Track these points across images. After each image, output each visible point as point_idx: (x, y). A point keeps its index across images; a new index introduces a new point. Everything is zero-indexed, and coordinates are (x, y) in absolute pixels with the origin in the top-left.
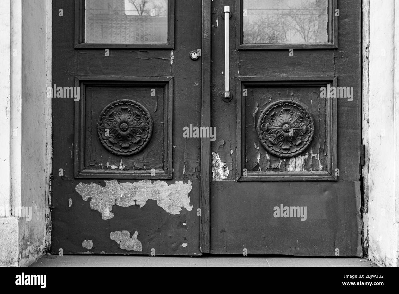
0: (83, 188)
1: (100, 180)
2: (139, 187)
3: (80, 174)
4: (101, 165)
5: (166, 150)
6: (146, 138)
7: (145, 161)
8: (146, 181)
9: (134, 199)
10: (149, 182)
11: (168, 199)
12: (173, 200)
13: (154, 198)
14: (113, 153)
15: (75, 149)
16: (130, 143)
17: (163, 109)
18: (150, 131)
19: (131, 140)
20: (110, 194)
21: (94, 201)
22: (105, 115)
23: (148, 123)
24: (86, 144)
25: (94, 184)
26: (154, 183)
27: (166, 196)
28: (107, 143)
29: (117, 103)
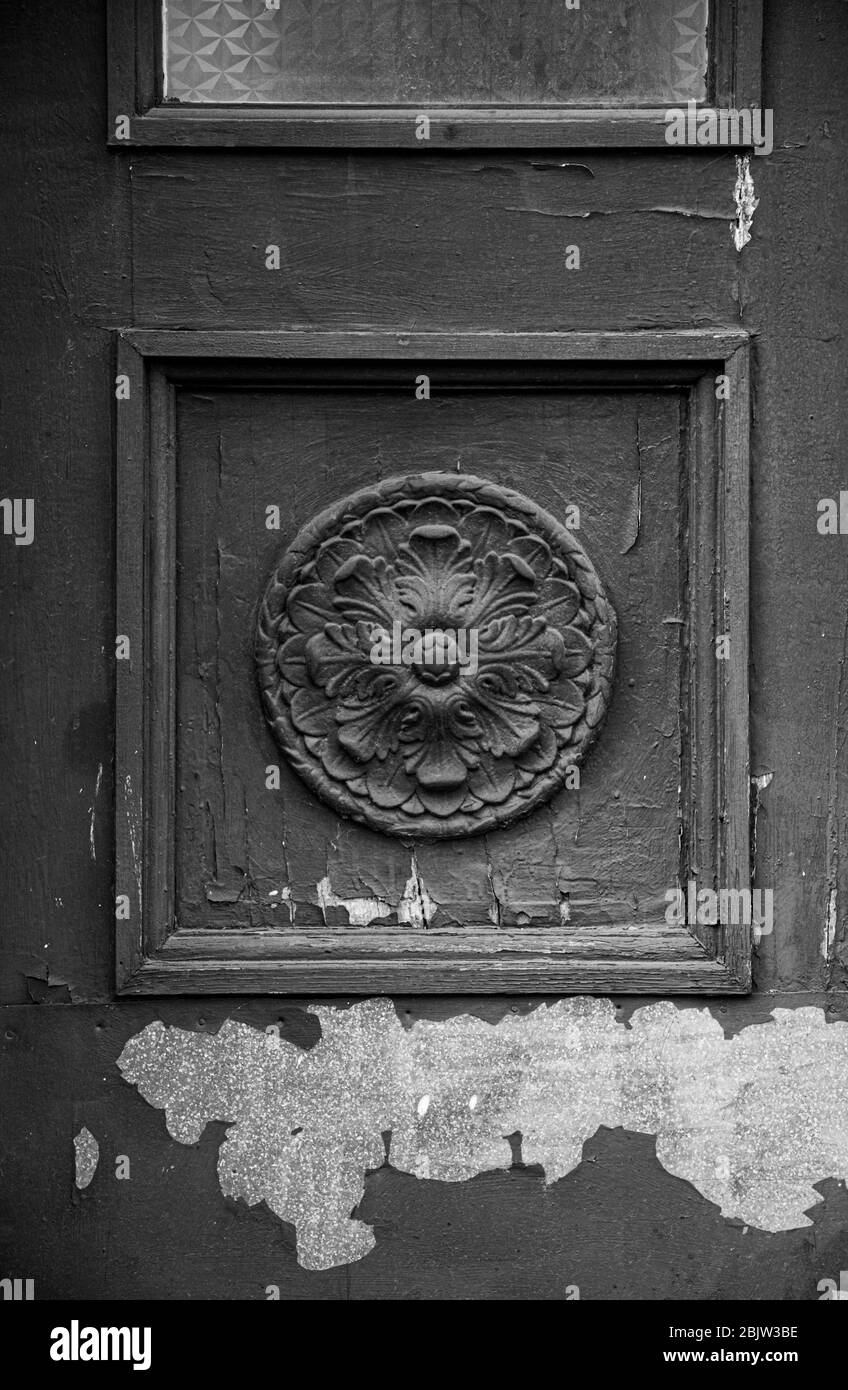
0: (170, 1057)
1: (282, 1006)
2: (536, 1046)
3: (151, 964)
4: (278, 898)
5: (705, 802)
6: (575, 724)
7: (568, 872)
8: (582, 1010)
9: (505, 1125)
10: (603, 1013)
11: (731, 1125)
12: (766, 1135)
13: (634, 1121)
14: (360, 819)
15: (119, 807)
16: (472, 759)
17: (681, 536)
18: (597, 677)
19: (478, 738)
20: (347, 1095)
21: (243, 1143)
22: (308, 579)
23: (589, 630)
24: (183, 764)
25: (245, 1029)
26: (634, 1021)
27: (717, 1106)
28: (324, 760)
29: (387, 498)
